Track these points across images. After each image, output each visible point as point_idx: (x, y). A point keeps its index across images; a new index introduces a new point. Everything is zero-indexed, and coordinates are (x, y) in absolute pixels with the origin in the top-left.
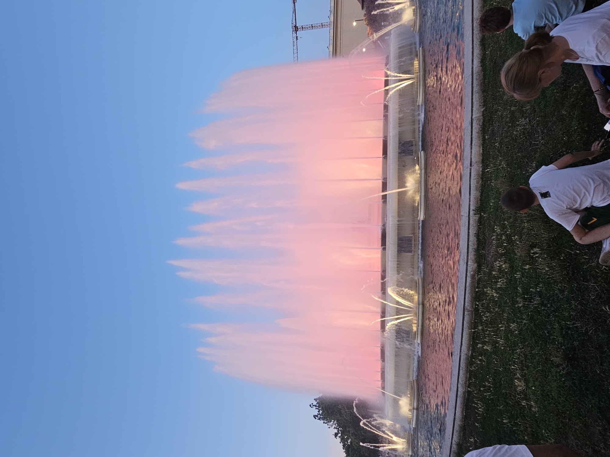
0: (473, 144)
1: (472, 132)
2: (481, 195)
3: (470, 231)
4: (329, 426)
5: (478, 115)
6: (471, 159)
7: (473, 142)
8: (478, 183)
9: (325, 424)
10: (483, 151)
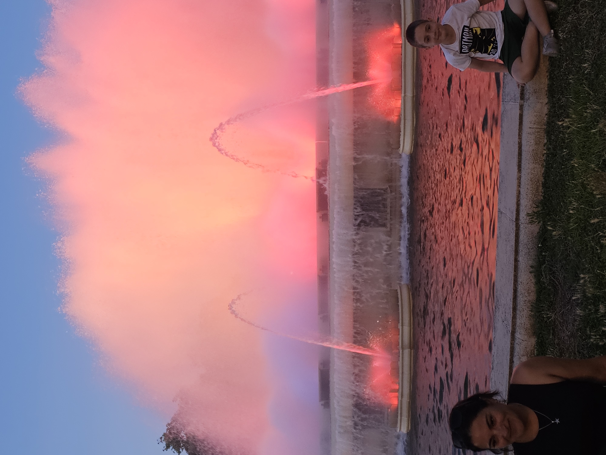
2: (546, 175)
3: (520, 259)
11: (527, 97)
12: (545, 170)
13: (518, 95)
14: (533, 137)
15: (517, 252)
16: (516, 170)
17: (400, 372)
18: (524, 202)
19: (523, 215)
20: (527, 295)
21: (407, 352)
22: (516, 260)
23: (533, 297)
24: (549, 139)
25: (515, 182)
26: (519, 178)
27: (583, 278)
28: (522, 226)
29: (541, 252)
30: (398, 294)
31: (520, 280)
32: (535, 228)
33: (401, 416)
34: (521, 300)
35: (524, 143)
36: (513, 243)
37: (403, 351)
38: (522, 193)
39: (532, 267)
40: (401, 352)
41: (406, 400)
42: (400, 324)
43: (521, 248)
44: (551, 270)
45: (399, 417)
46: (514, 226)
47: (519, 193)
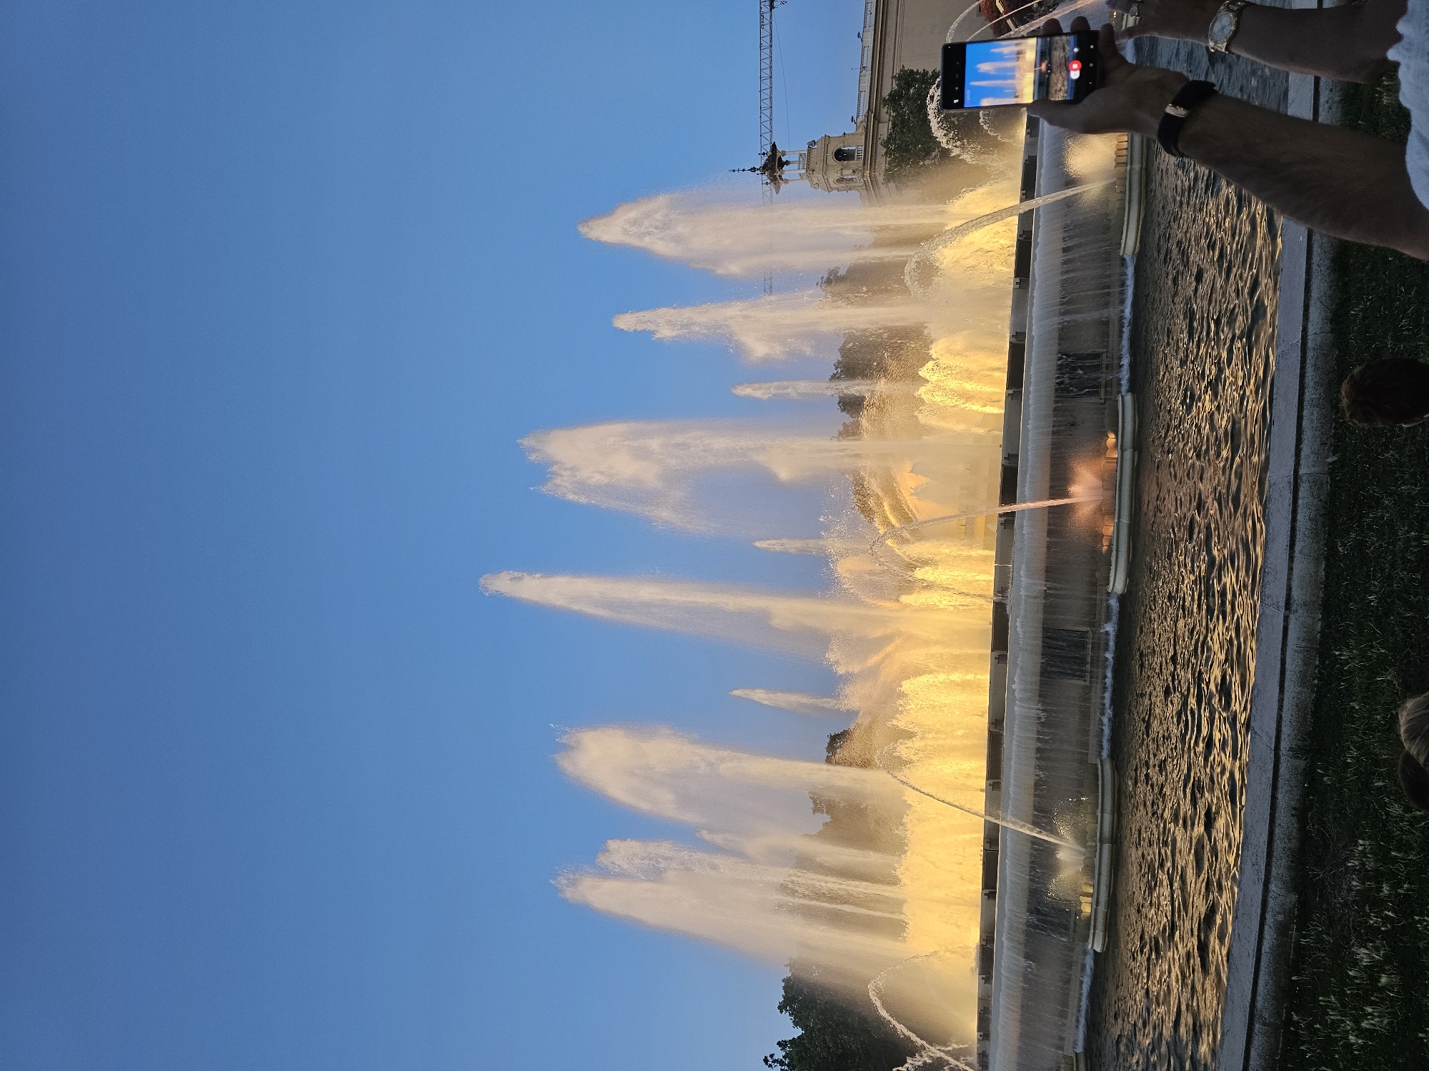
5: (1318, 472)
8: (1308, 660)
10: (1327, 576)
11: (1294, 608)
12: (1316, 698)
13: (1282, 604)
14: (1301, 656)
15: (1275, 787)
16: (1277, 691)
17: (1097, 872)
18: (1286, 730)
19: (1284, 745)
20: (1287, 841)
21: (1106, 847)
23: (1294, 844)
25: (1276, 705)
26: (1281, 701)
28: (1282, 758)
29: (1308, 793)
30: (1097, 771)
31: (1278, 822)
32: (1301, 764)
33: (1095, 929)
34: (1279, 846)
35: (1288, 660)
36: (1270, 775)
37: (1101, 846)
38: (1284, 718)
39: (1295, 809)
40: (1098, 847)
41: (1102, 909)
42: (1099, 810)
43: (1281, 782)
44: (1320, 819)
45: (1092, 931)
46: (1272, 755)
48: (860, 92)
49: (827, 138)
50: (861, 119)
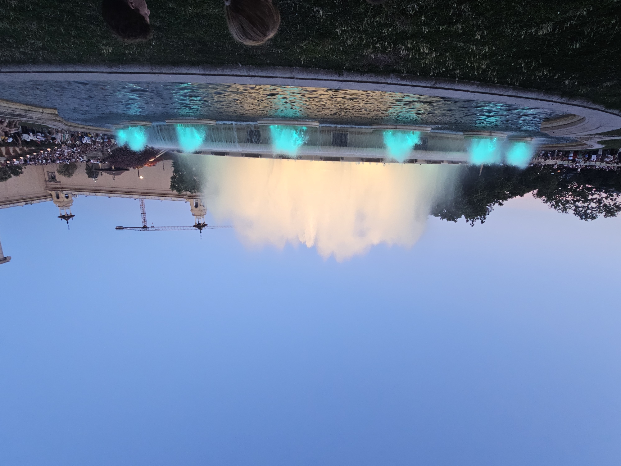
0: (273, 76)
1: (260, 77)
2: (324, 68)
4: (492, 210)
5: (245, 70)
6: (287, 78)
7: (271, 75)
8: (311, 72)
9: (490, 214)
10: (281, 66)
11: (292, 76)
12: (323, 68)
13: (292, 80)
14: (309, 74)
15: (355, 81)
18: (335, 78)
19: (341, 79)
20: (373, 77)
22: (358, 82)
23: (373, 75)
24: (310, 67)
25: (327, 81)
26: (325, 80)
27: (365, 53)
28: (344, 79)
29: (355, 71)
32: (345, 73)
34: (374, 80)
35: (310, 78)
39: (361, 75)
43: (352, 79)
44: (362, 67)
46: (344, 82)
47: (331, 80)
48: (178, 200)
49: (191, 210)
50: (185, 200)
